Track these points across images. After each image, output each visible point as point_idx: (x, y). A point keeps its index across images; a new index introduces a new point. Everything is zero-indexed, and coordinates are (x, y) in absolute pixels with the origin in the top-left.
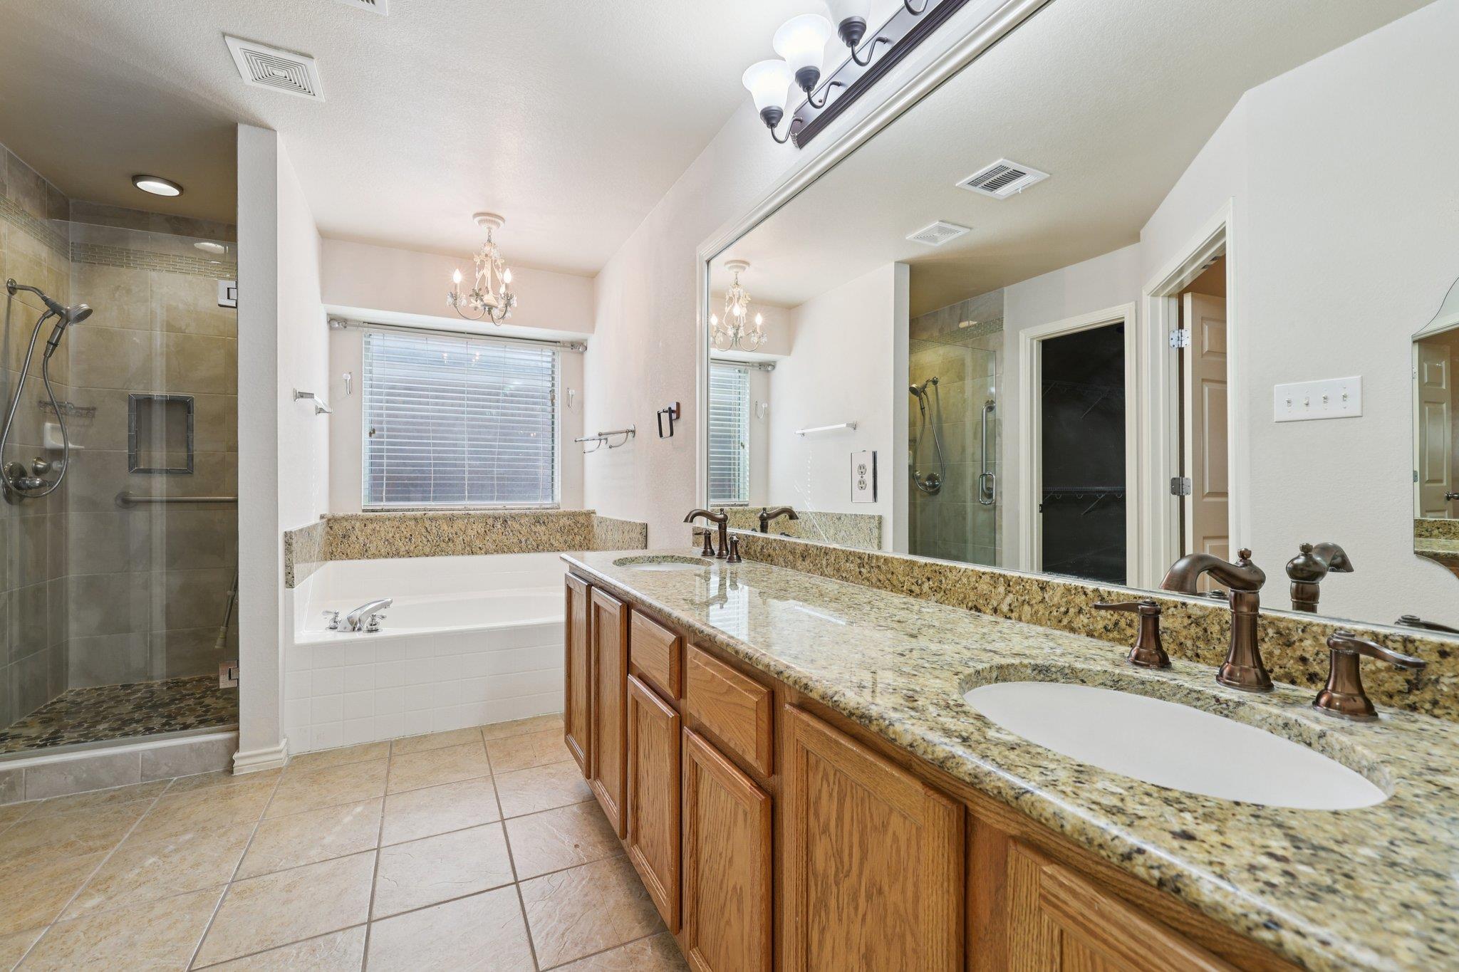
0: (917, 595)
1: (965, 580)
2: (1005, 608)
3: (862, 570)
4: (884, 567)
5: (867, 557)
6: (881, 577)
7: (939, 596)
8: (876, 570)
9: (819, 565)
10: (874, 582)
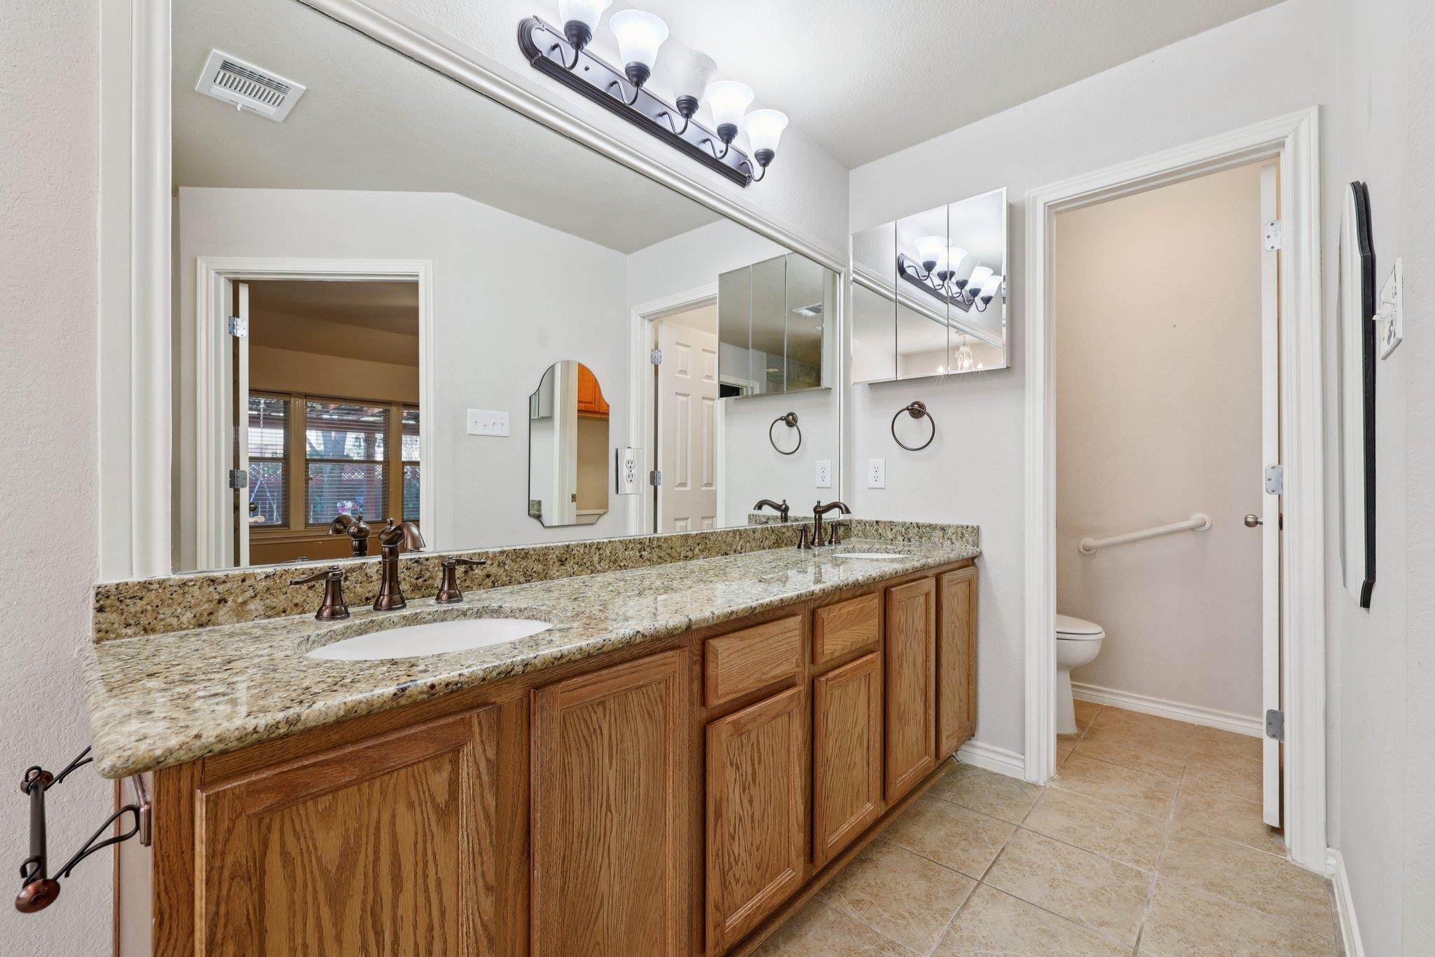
0: (691, 558)
1: (720, 538)
2: (739, 548)
3: (643, 553)
4: (664, 546)
5: (647, 541)
6: (662, 554)
7: (705, 554)
8: (657, 550)
9: (588, 564)
10: (655, 560)
